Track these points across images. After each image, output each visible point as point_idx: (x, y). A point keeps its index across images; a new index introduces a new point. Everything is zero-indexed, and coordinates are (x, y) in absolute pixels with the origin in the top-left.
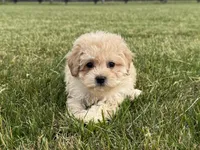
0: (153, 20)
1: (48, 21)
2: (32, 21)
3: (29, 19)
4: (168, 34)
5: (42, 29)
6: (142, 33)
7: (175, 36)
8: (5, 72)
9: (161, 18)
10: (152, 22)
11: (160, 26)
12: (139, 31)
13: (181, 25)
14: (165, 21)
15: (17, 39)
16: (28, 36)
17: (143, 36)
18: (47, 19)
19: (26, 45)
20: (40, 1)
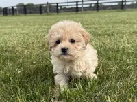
0: (115, 23)
1: (47, 27)
2: (36, 27)
3: (34, 25)
4: (126, 33)
5: (42, 32)
6: (108, 33)
7: (131, 34)
8: (21, 60)
9: (121, 22)
10: (115, 25)
11: (121, 27)
12: (106, 31)
13: (135, 26)
14: (124, 24)
15: (27, 38)
16: (34, 37)
17: (109, 35)
18: (45, 25)
19: (33, 43)
20: (41, 13)
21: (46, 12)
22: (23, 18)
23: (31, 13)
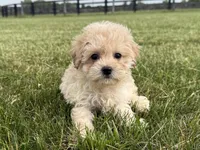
0: (162, 27)
1: (62, 32)
2: (46, 32)
3: (44, 29)
4: (179, 41)
5: (56, 39)
6: (152, 41)
7: (186, 43)
9: (170, 26)
10: (162, 30)
11: (170, 33)
12: (149, 39)
13: (191, 32)
14: (175, 29)
15: (33, 49)
16: (43, 46)
17: (154, 44)
18: (60, 29)
19: (40, 55)
20: (55, 13)
21: (62, 11)
22: (30, 20)
23: (41, 13)
